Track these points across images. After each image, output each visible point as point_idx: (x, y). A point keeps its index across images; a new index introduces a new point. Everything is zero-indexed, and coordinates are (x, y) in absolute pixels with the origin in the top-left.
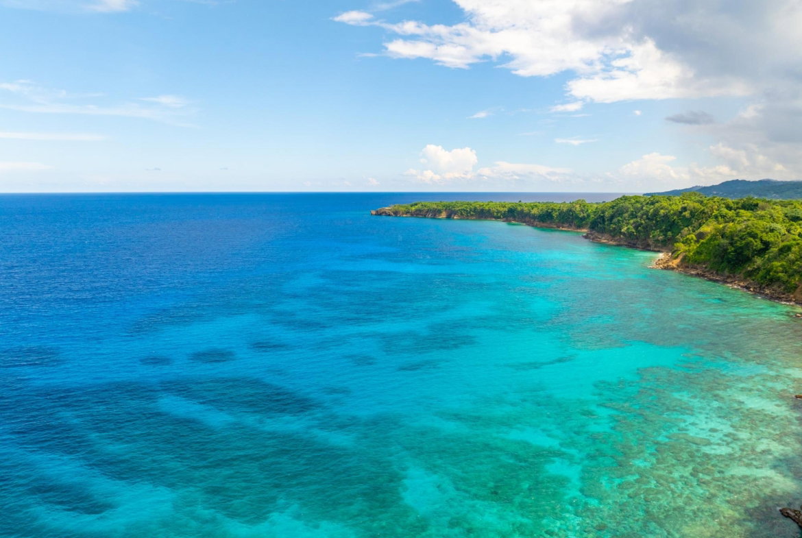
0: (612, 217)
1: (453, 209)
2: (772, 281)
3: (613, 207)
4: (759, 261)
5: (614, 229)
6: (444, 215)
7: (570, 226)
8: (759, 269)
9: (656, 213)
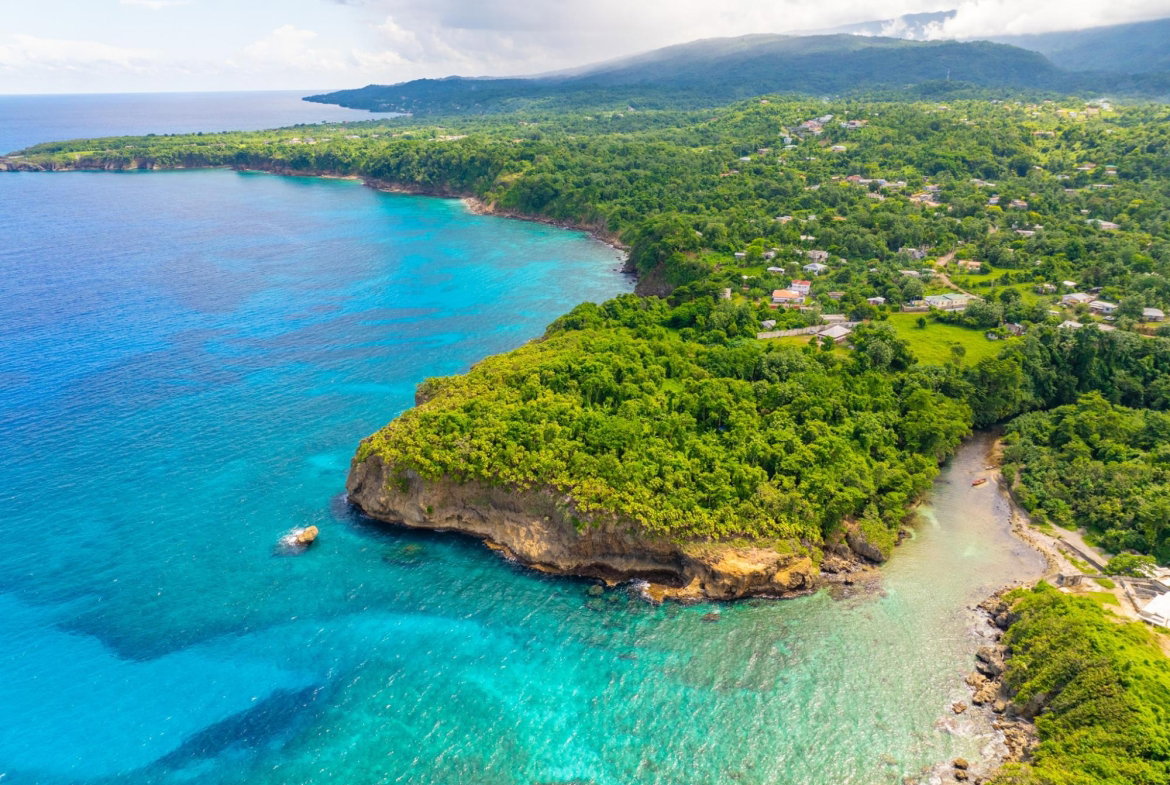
1: (147, 156)
2: (566, 217)
3: (395, 155)
4: (554, 204)
7: (334, 173)
8: (555, 209)
9: (447, 162)
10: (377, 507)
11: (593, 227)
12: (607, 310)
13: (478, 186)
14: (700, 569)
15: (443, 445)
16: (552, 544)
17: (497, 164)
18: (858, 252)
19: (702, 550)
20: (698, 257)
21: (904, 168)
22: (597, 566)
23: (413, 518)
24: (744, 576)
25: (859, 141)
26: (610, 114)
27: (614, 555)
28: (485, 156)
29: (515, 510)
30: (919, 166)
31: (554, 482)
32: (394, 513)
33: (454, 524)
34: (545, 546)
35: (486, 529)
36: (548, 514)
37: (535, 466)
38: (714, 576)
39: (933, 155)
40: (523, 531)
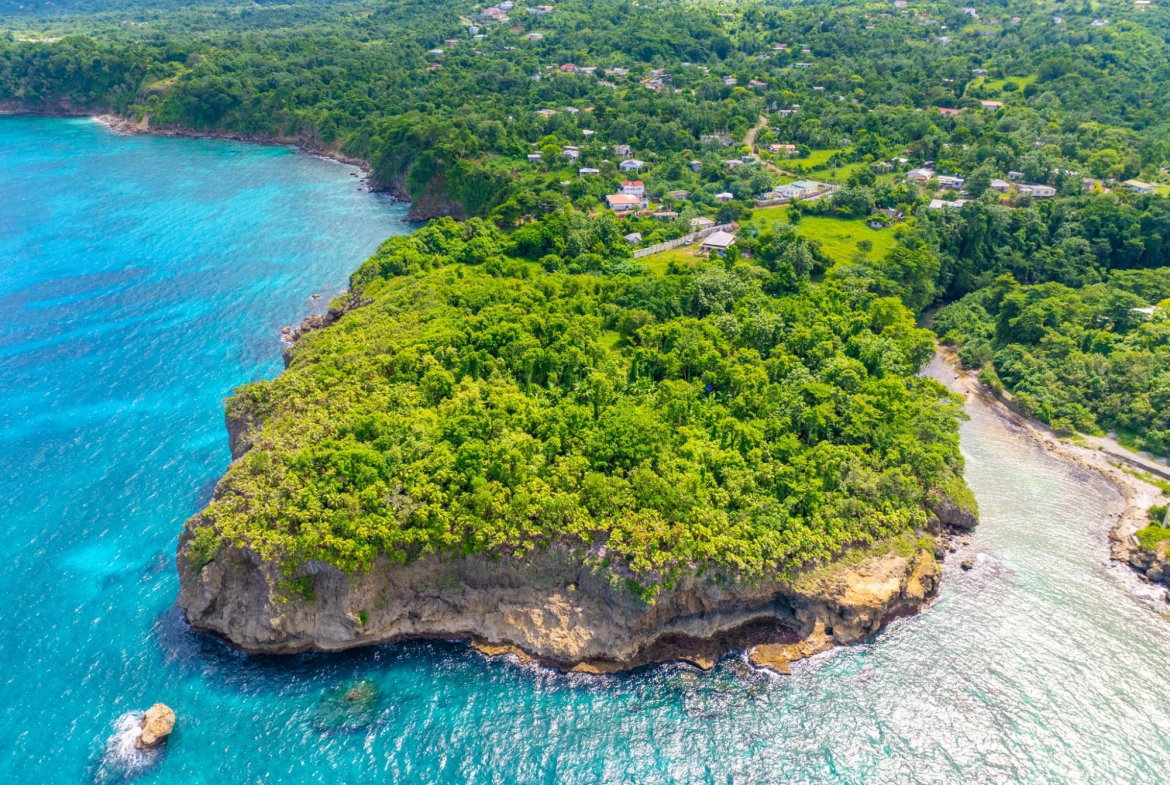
4: (234, 114)
8: (238, 120)
10: (264, 636)
11: (296, 139)
12: (426, 243)
13: (114, 99)
14: (821, 609)
15: (364, 508)
16: (595, 626)
17: (137, 67)
18: (664, 143)
19: (818, 580)
20: (484, 164)
21: (613, 55)
22: (664, 638)
23: (334, 636)
24: (883, 604)
25: (555, 28)
26: (238, 10)
27: (689, 617)
28: (116, 59)
29: (511, 585)
30: (628, 51)
31: (573, 528)
32: (296, 637)
33: (406, 627)
34: (586, 633)
35: (464, 623)
36: (577, 582)
37: (532, 510)
38: (843, 613)
39: (640, 39)
40: (537, 616)
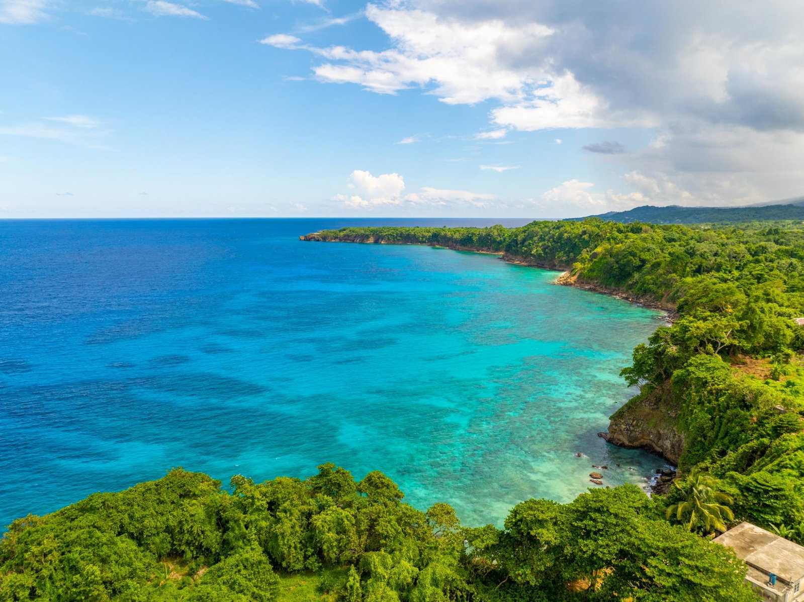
0: (524, 240)
1: (380, 234)
2: (646, 292)
3: (524, 232)
4: (636, 276)
5: (526, 251)
6: (371, 240)
7: (489, 249)
8: (637, 282)
9: (560, 236)
